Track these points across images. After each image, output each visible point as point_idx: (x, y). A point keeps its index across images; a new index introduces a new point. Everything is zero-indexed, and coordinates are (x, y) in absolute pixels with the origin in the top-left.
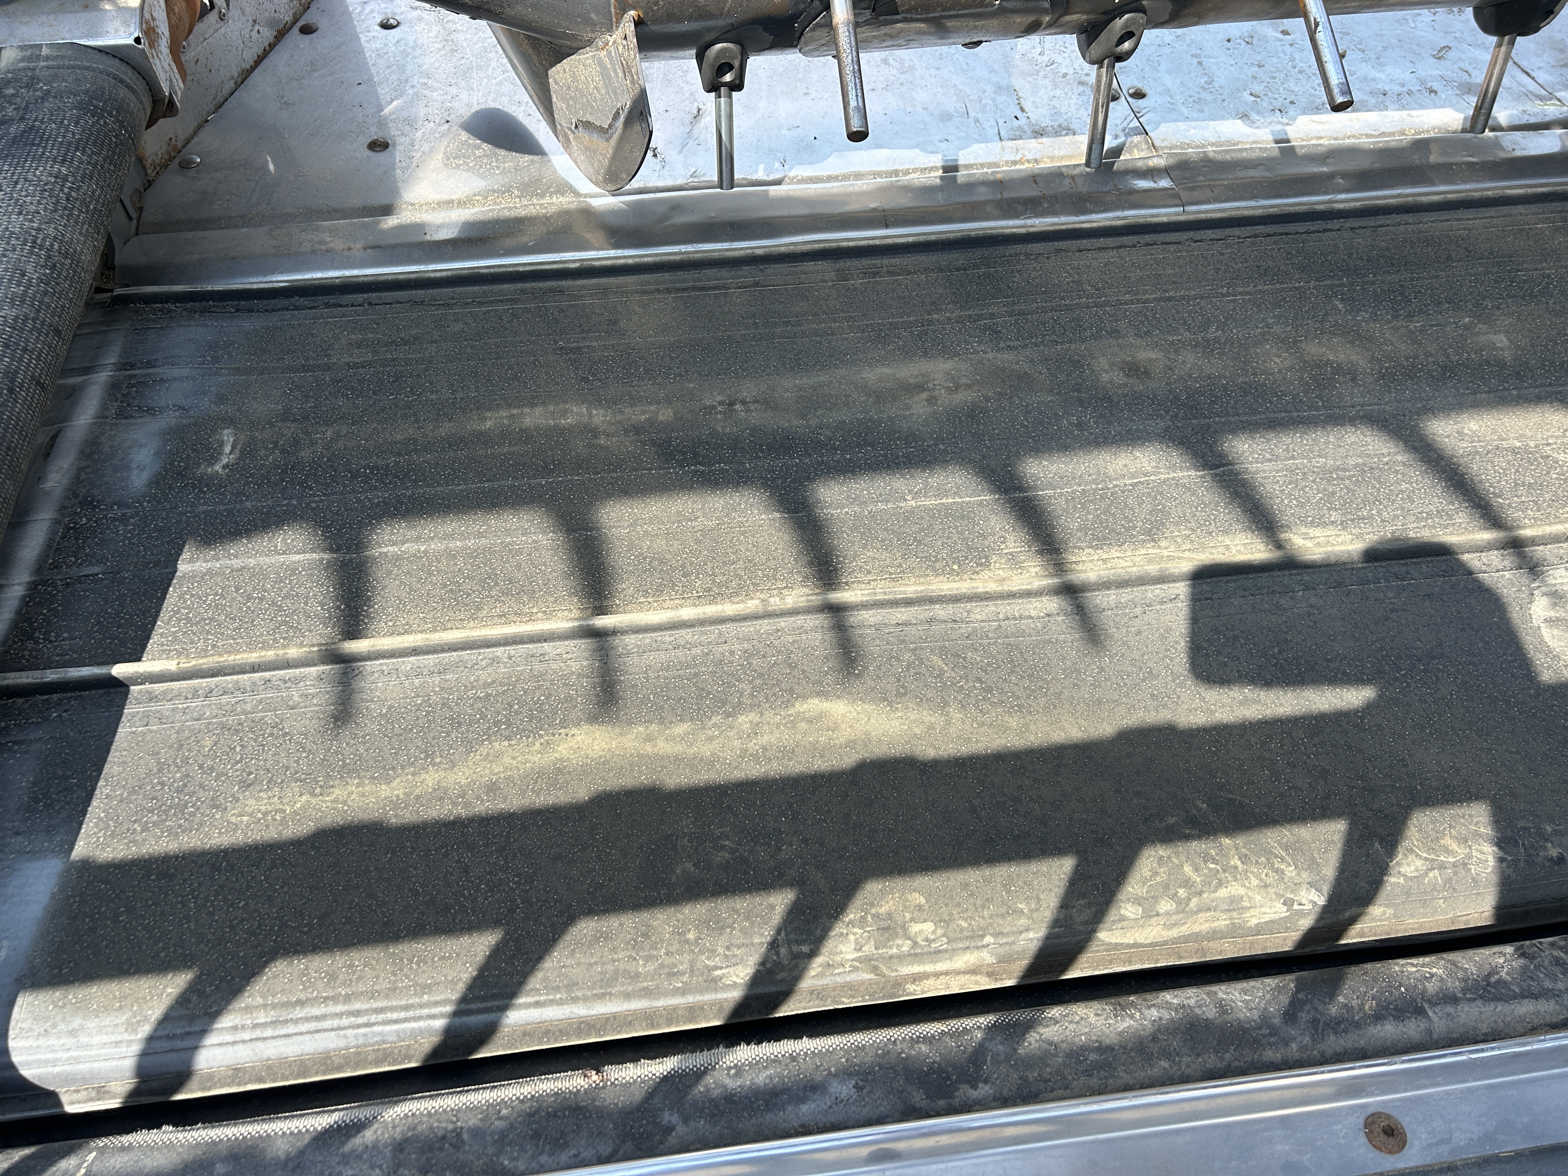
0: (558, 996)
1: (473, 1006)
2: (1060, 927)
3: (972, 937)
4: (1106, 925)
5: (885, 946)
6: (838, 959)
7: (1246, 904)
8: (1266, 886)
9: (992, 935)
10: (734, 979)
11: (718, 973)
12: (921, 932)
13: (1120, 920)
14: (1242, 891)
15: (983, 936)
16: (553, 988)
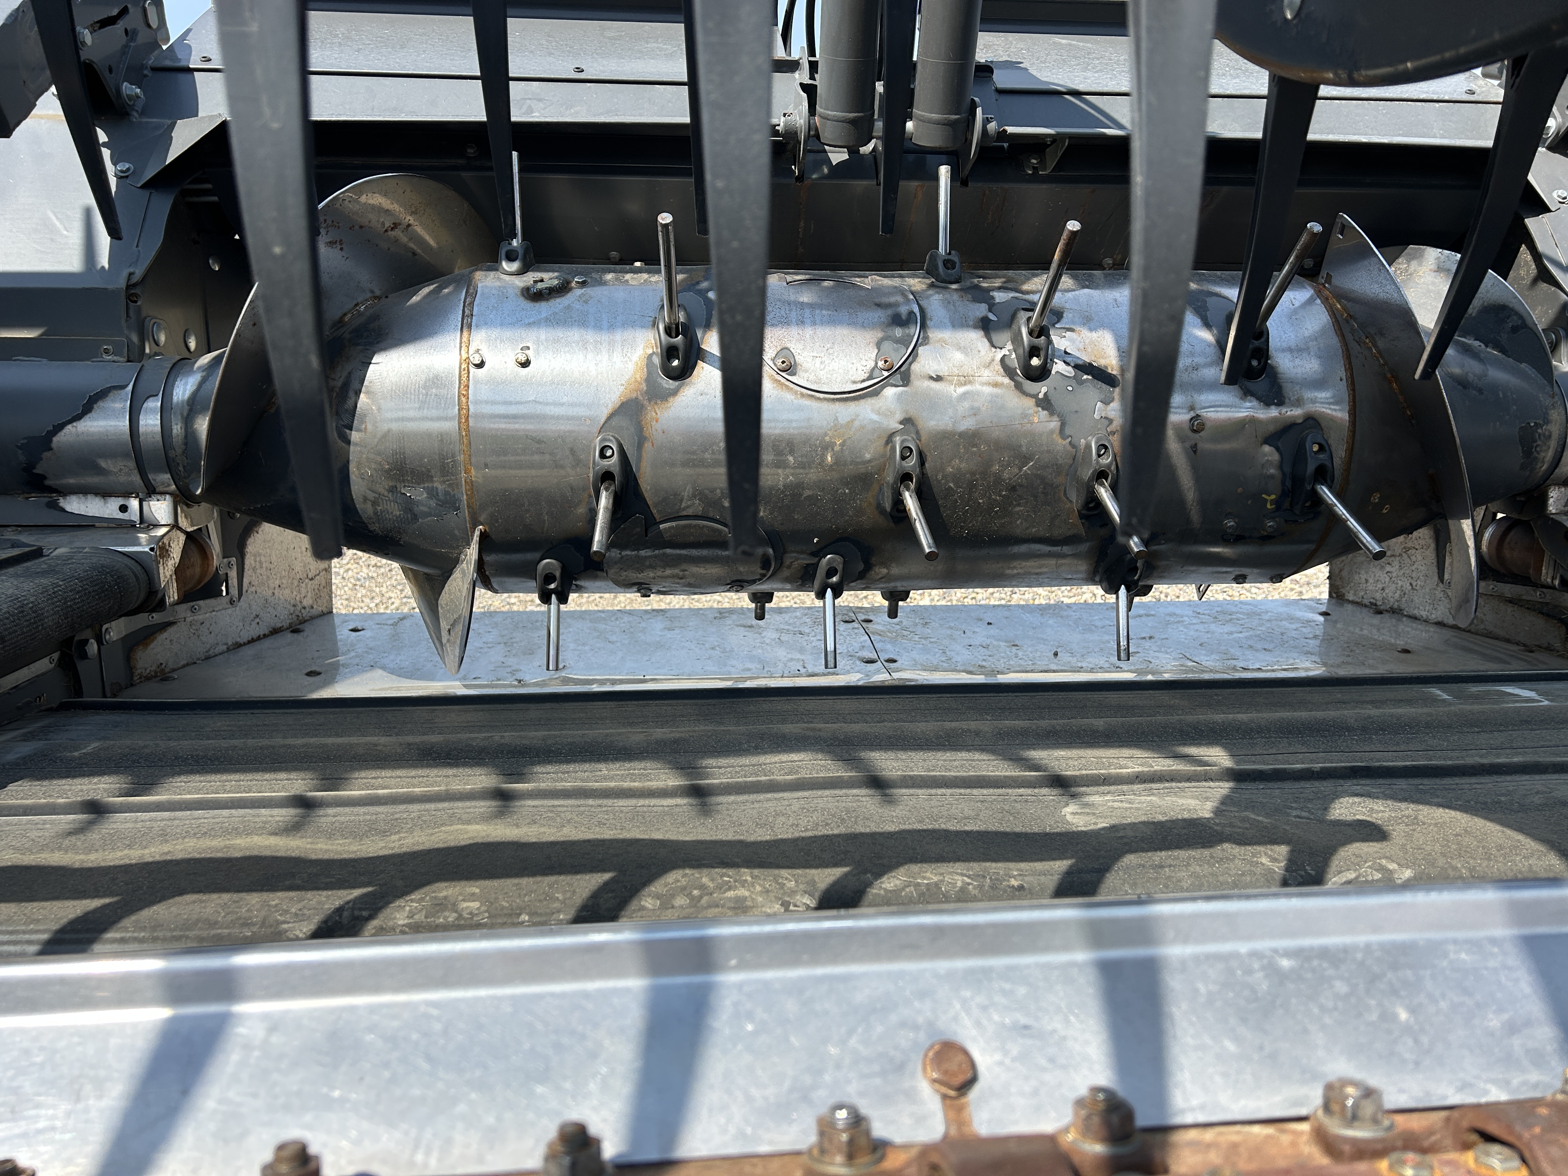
0: (142, 934)
1: (67, 936)
2: (588, 911)
3: (510, 915)
4: (627, 913)
5: (433, 916)
6: (391, 923)
7: (749, 903)
8: (768, 891)
9: (527, 914)
10: (297, 933)
11: (285, 926)
12: (467, 907)
13: (639, 910)
14: (747, 894)
15: (520, 914)
16: (141, 928)
